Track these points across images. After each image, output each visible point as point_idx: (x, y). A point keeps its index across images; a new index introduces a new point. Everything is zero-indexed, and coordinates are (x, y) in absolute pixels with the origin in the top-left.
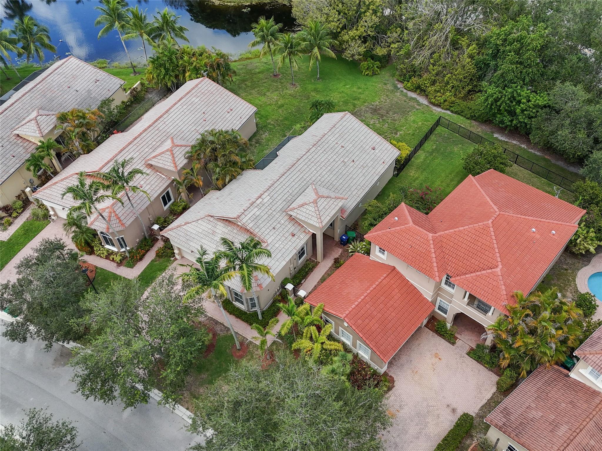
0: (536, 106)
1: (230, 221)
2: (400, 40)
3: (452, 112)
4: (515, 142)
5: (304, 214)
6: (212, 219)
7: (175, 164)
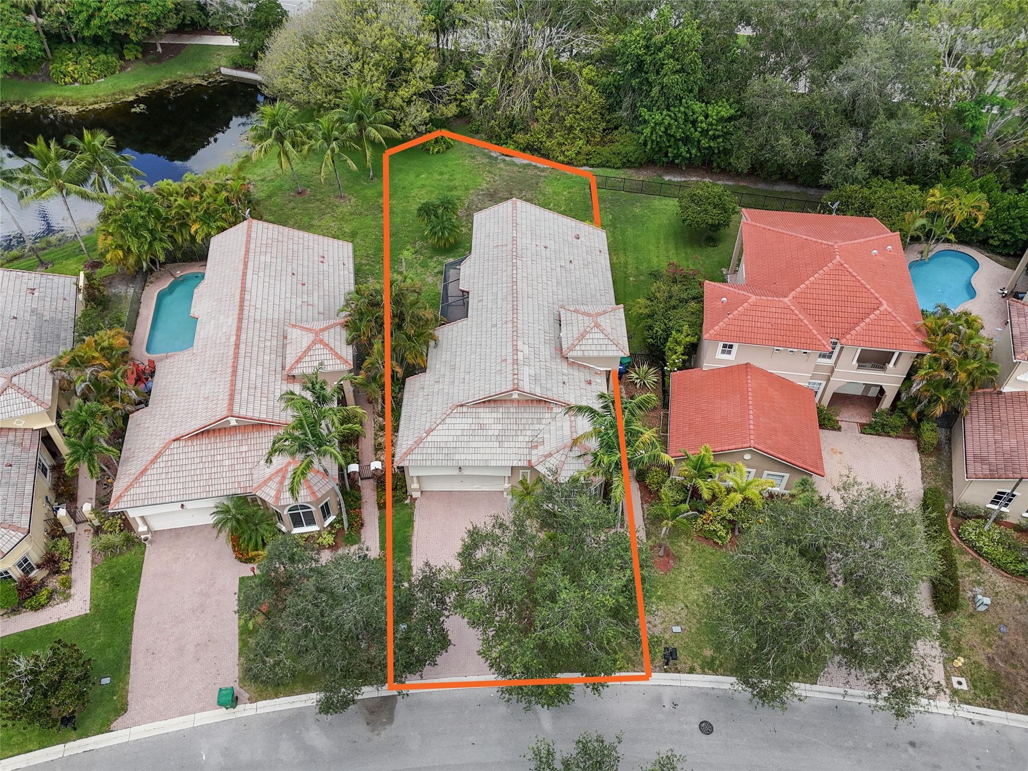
0: (721, 120)
1: (495, 401)
2: (470, 86)
3: (592, 166)
4: (694, 179)
5: (593, 347)
6: (465, 409)
7: (341, 358)
